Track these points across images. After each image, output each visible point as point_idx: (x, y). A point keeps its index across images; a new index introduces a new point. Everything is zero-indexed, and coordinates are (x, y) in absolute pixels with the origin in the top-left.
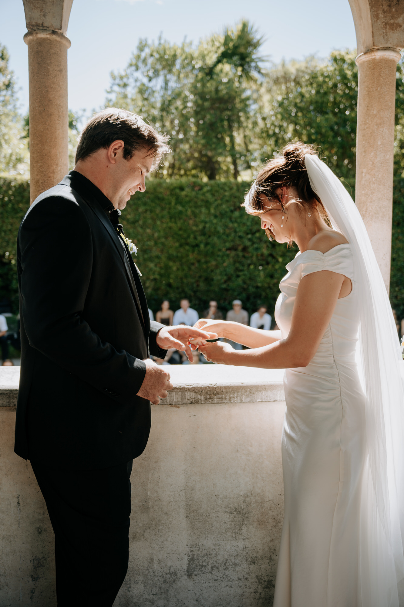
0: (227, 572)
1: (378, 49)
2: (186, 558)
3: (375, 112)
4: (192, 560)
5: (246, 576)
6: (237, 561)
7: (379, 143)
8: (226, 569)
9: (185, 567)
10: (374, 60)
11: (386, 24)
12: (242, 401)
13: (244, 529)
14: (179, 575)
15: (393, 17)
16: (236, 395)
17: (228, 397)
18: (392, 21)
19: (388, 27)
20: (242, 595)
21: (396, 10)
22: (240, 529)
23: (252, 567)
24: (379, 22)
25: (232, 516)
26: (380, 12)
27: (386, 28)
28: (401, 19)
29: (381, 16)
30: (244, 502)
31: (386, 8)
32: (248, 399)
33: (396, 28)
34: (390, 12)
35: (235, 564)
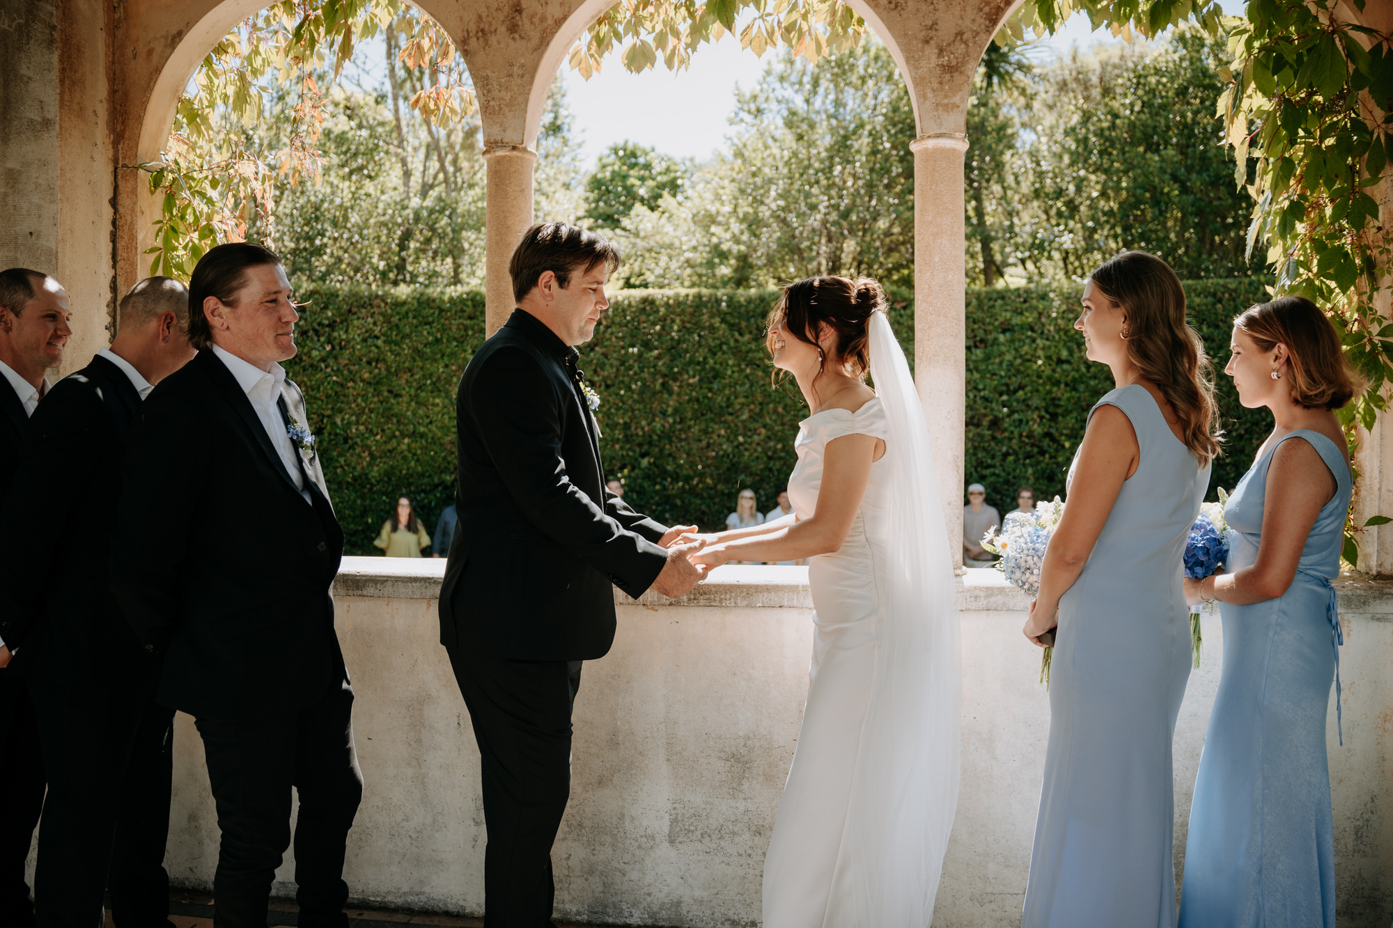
0: (723, 843)
1: (929, 137)
2: (667, 817)
3: (930, 218)
4: (674, 821)
5: (749, 851)
6: (736, 829)
7: (937, 259)
8: (721, 838)
9: (666, 830)
10: (926, 149)
11: (937, 105)
12: (736, 606)
13: (746, 785)
14: (658, 840)
15: (946, 97)
16: (728, 596)
17: (717, 599)
18: (946, 101)
19: (940, 108)
20: (744, 878)
21: (950, 88)
22: (740, 784)
23: (757, 839)
24: (928, 103)
25: (729, 764)
26: (928, 91)
27: (937, 110)
28: (958, 97)
29: (930, 95)
30: (745, 745)
31: (935, 86)
32: (745, 603)
33: (952, 110)
34: (942, 90)
35: (734, 833)
